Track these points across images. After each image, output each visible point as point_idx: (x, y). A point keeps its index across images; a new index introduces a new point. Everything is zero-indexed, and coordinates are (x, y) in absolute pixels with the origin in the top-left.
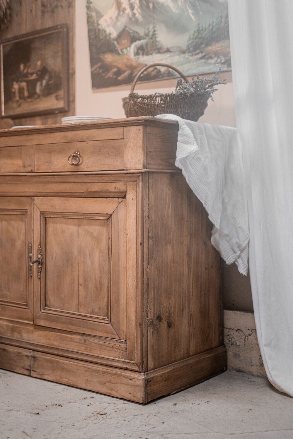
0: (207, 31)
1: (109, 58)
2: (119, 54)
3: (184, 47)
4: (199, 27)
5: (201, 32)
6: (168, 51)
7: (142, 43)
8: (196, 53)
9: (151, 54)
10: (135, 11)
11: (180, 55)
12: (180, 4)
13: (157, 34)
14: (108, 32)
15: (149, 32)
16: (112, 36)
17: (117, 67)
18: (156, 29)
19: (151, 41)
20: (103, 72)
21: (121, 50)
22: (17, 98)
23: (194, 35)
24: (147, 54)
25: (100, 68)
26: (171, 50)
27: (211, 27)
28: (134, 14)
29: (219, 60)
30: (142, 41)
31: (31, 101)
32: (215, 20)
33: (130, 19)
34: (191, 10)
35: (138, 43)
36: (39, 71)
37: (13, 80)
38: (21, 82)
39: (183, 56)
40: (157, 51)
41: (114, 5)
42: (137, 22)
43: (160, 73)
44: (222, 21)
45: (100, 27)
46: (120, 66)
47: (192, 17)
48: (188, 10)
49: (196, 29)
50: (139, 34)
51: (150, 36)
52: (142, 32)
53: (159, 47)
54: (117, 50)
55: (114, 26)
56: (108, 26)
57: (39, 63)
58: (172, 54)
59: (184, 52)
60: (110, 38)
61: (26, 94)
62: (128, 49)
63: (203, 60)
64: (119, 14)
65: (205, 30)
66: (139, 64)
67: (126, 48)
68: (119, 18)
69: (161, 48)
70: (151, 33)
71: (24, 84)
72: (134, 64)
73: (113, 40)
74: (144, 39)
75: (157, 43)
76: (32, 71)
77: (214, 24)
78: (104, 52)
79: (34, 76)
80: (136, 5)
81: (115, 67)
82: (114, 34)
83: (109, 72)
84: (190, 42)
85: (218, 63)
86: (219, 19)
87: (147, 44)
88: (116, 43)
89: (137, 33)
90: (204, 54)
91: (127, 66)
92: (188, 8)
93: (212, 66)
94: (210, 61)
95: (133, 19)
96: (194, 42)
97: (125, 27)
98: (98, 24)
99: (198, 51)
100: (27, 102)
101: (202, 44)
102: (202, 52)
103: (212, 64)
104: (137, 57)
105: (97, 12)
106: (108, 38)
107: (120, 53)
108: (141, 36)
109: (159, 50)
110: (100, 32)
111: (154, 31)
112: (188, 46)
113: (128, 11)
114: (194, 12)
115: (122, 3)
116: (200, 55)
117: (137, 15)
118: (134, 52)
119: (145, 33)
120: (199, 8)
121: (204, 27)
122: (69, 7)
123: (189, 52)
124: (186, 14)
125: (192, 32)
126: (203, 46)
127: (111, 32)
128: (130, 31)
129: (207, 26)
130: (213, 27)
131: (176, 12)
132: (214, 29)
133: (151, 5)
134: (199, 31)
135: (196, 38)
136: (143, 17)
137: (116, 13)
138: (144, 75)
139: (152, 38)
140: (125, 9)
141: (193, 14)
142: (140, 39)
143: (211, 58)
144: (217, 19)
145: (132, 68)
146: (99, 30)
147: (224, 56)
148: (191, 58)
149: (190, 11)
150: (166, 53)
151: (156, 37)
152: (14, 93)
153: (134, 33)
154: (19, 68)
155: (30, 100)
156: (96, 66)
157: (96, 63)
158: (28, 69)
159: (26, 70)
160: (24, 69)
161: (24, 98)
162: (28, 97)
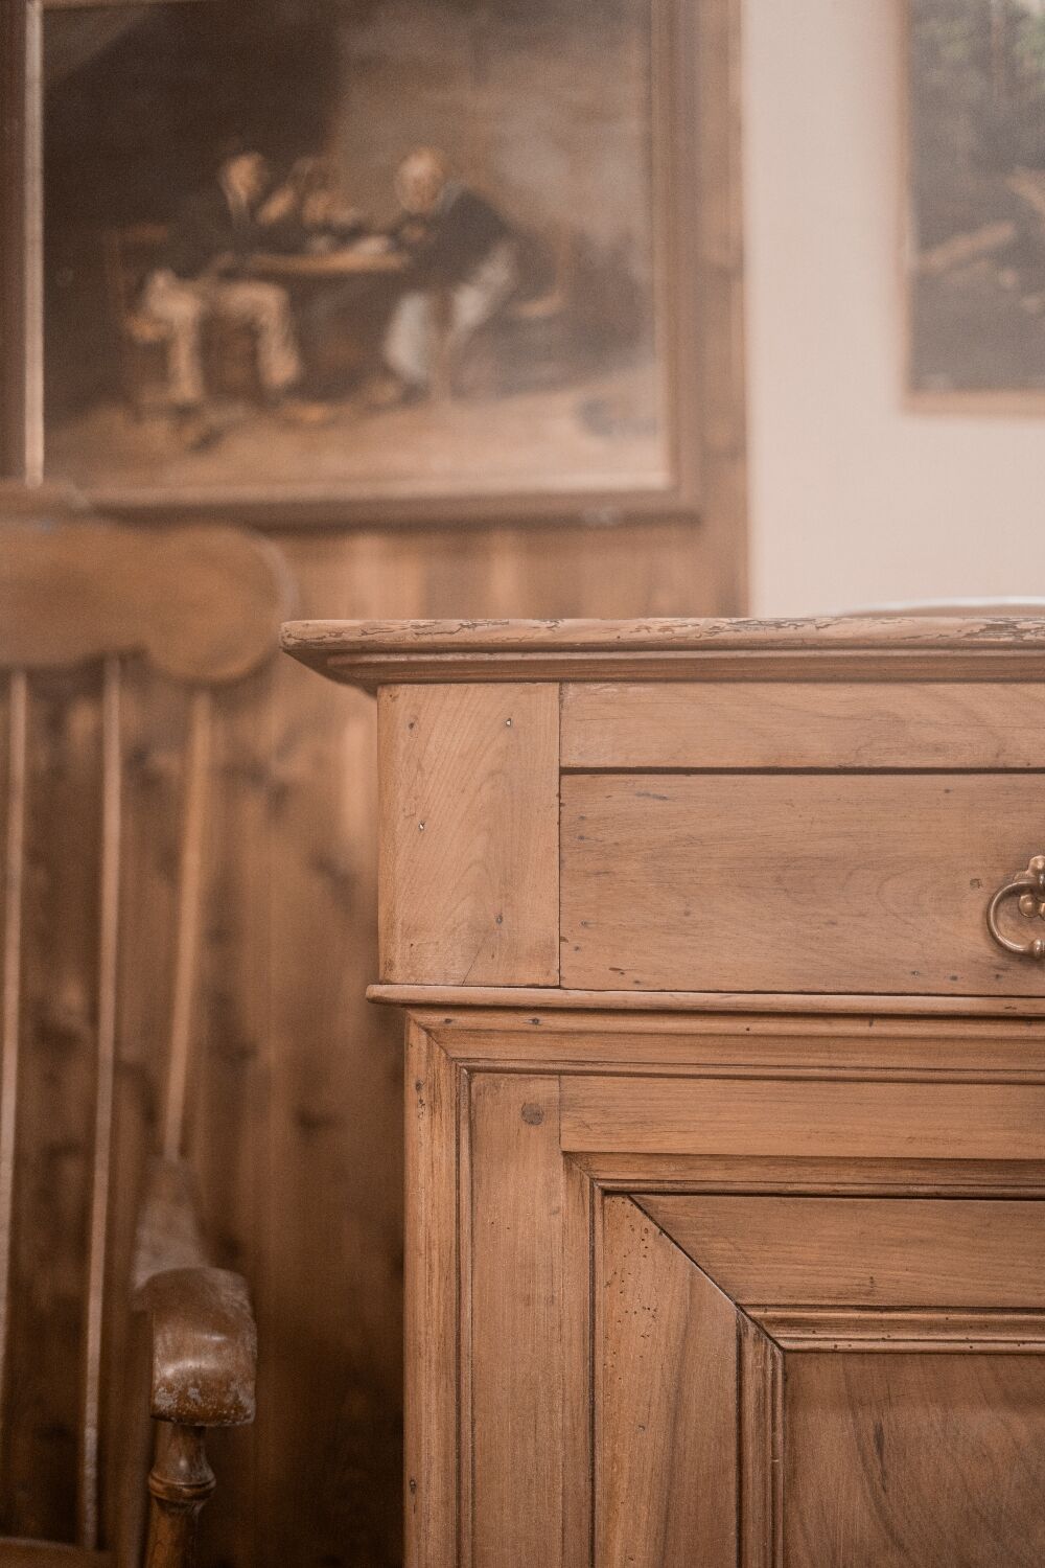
22: (186, 383)
25: (1002, 257)
31: (331, 420)
36: (411, 219)
37: (146, 260)
38: (231, 276)
57: (419, 168)
61: (280, 365)
71: (262, 301)
76: (345, 216)
79: (368, 253)
100: (292, 425)
152: (160, 352)
154: (210, 179)
155: (314, 413)
156: (962, 246)
157: (969, 225)
158: (301, 200)
159: (277, 207)
160: (266, 193)
161: (258, 396)
162: (302, 389)
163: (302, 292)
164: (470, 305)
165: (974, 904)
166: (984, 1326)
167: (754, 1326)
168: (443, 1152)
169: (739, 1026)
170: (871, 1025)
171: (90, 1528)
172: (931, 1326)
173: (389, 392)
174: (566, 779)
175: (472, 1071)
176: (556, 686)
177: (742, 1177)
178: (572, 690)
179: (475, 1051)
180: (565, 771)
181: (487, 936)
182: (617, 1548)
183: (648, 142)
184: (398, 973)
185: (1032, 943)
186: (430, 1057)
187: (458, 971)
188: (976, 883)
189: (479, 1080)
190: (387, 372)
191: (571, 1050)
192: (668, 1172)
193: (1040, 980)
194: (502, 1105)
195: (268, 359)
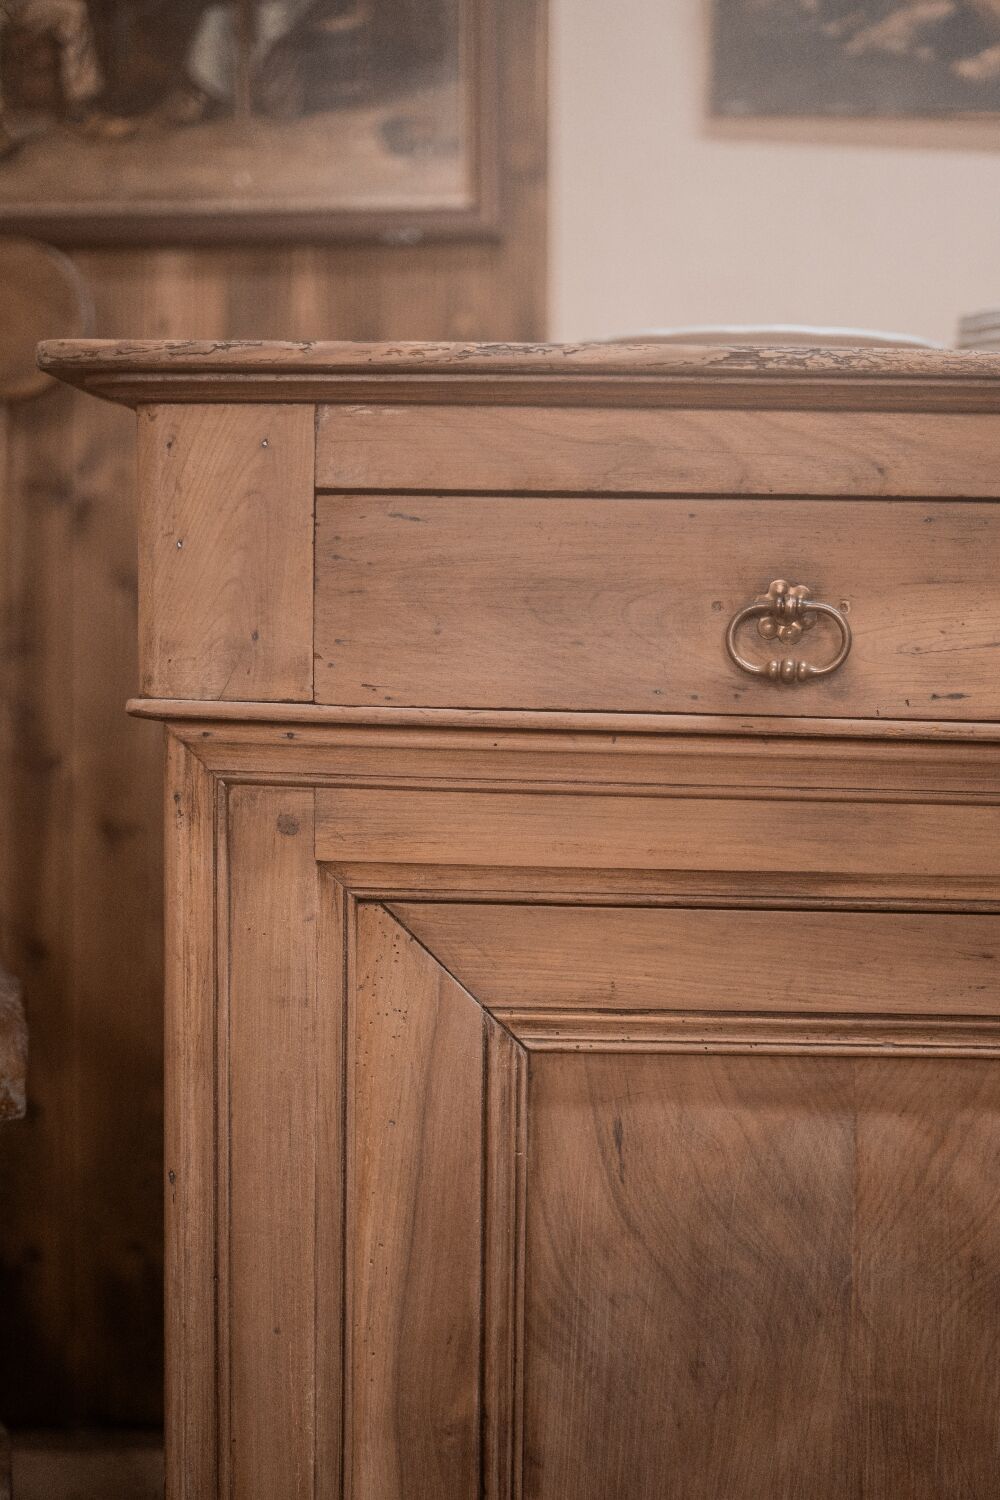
161: (60, 108)
162: (105, 102)
164: (273, 20)
165: (716, 625)
166: (720, 1029)
167: (498, 1027)
168: (202, 863)
169: (486, 741)
170: (614, 741)
172: (669, 1028)
173: (192, 107)
174: (321, 499)
175: (229, 783)
176: (311, 408)
177: (489, 886)
178: (327, 412)
179: (232, 763)
180: (319, 491)
181: (243, 653)
182: (368, 1233)
184: (156, 688)
185: (769, 665)
186: (188, 768)
187: (215, 686)
188: (717, 605)
189: (236, 791)
190: (191, 86)
191: (325, 763)
192: (418, 881)
193: (776, 700)
194: (259, 816)
195: (71, 70)
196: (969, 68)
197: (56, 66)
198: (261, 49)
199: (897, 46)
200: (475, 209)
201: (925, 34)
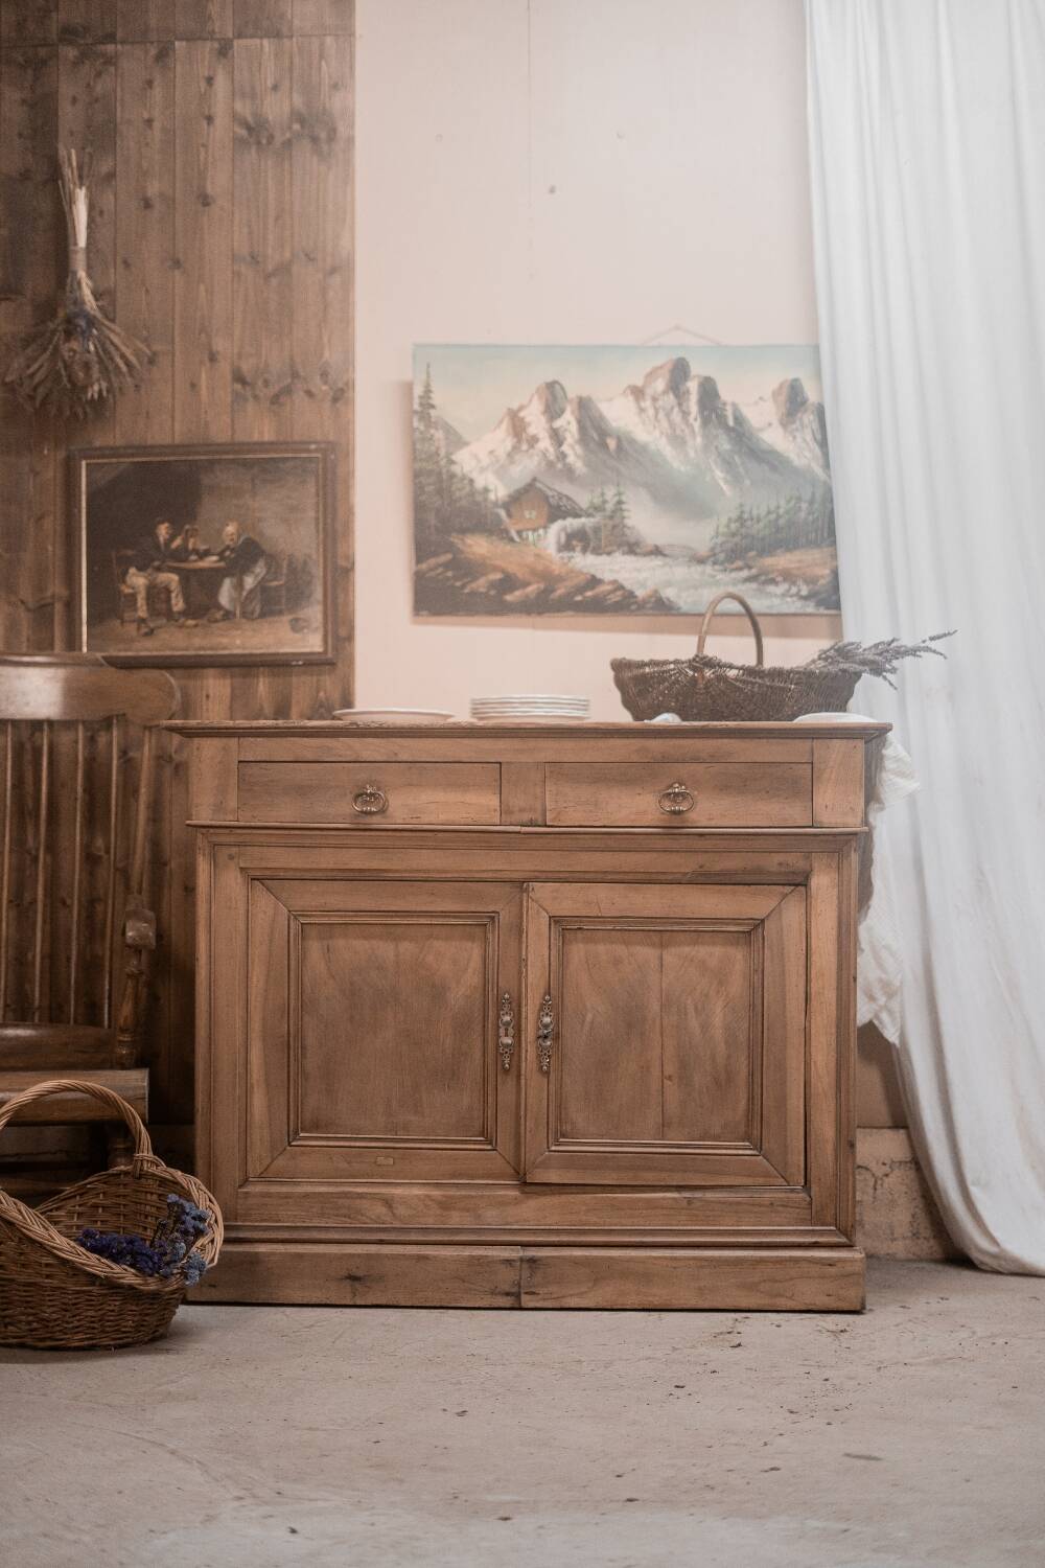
0: (761, 524)
1: (478, 546)
2: (512, 540)
3: (703, 550)
4: (742, 512)
5: (749, 523)
6: (657, 552)
7: (584, 525)
8: (734, 566)
9: (609, 554)
10: (565, 448)
11: (689, 567)
12: (692, 454)
13: (628, 511)
14: (480, 483)
15: (605, 502)
16: (492, 496)
17: (503, 571)
18: (624, 498)
19: (611, 523)
20: (456, 578)
21: (519, 533)
22: (142, 612)
23: (728, 526)
24: (597, 551)
25: (447, 566)
26: (666, 552)
27: (773, 517)
28: (564, 456)
29: (794, 590)
30: (583, 520)
31: (196, 626)
32: (782, 503)
33: (551, 464)
34: (722, 472)
35: (572, 523)
36: (228, 547)
37: (126, 563)
38: (159, 569)
39: (700, 568)
40: (626, 548)
41: (504, 426)
42: (569, 472)
43: (632, 600)
44: (800, 507)
45: (456, 469)
46: (512, 569)
47: (725, 487)
48: (713, 471)
49: (734, 515)
50: (574, 502)
51: (608, 513)
52: (583, 499)
53: (632, 540)
54: (507, 531)
55: (501, 472)
56: (483, 470)
57: (231, 529)
58: (668, 560)
59: (701, 561)
60: (486, 500)
61: (178, 604)
62: (541, 531)
63: (754, 586)
64: (516, 448)
65: (758, 521)
66: (572, 571)
67: (535, 530)
68: (517, 457)
69: (637, 544)
70: (610, 506)
71: (172, 579)
72: (556, 569)
73: (496, 504)
74: (589, 515)
75: (627, 532)
76: (203, 547)
77: (781, 511)
78: (464, 531)
79: (211, 561)
80: (568, 435)
81: (496, 569)
82: (500, 491)
83: (475, 579)
84: (720, 540)
85: (791, 596)
86: (793, 502)
87: (597, 530)
88: (502, 513)
89: (568, 498)
90: (754, 571)
91: (533, 572)
92: (714, 467)
93: (776, 601)
94: (771, 588)
95: (560, 466)
96: (727, 542)
97: (535, 479)
98: (453, 462)
99: (739, 563)
100: (181, 627)
101: (751, 549)
102: (750, 568)
103: (776, 595)
104: (566, 554)
105: (449, 430)
106: (479, 498)
107: (517, 539)
108: (581, 510)
109: (633, 548)
110: (455, 480)
111: (620, 502)
112: (712, 549)
113: (545, 443)
114: (729, 478)
115: (529, 424)
116: (745, 573)
117: (571, 459)
118: (558, 542)
119: (592, 503)
120: (741, 470)
121: (755, 512)
122: (335, 400)
123: (715, 563)
124: (708, 479)
125: (724, 520)
126: (753, 553)
127: (491, 487)
128: (550, 493)
129: (763, 512)
130: (779, 517)
131: (682, 469)
132: (782, 522)
133: (612, 443)
134: (740, 519)
135: (734, 535)
136: (587, 464)
137: (509, 443)
138: (585, 597)
139: (611, 518)
140: (534, 440)
141: (726, 482)
142: (577, 516)
143: (773, 581)
144: (789, 502)
145: (550, 579)
146: (452, 476)
147: (806, 582)
148: (720, 576)
149: (719, 474)
150: (653, 557)
151: (624, 518)
152: (133, 597)
153: (560, 498)
154: (151, 531)
155: (191, 622)
156: (432, 561)
157: (435, 554)
158: (186, 541)
159: (178, 542)
160: (172, 538)
161: (169, 615)
162: (186, 613)
163: (186, 577)
164: (249, 582)
165: (350, 797)
166: (356, 916)
167: (294, 915)
168: (206, 867)
169: (287, 832)
170: (322, 831)
171: (106, 1023)
172: (341, 916)
173: (219, 615)
174: (241, 764)
175: (214, 845)
176: (236, 739)
177: (289, 875)
178: (242, 739)
179: (215, 839)
180: (240, 762)
181: (219, 807)
182: (255, 979)
183: (317, 519)
184: (194, 818)
185: (363, 809)
186: (203, 840)
187: (210, 817)
188: (349, 792)
189: (217, 847)
190: (219, 607)
191: (241, 839)
192: (268, 873)
193: (368, 820)
194: (224, 853)
195: (173, 602)
196: (509, 598)
197: (169, 600)
198: (244, 594)
199: (482, 590)
200: (325, 652)
201: (492, 585)
